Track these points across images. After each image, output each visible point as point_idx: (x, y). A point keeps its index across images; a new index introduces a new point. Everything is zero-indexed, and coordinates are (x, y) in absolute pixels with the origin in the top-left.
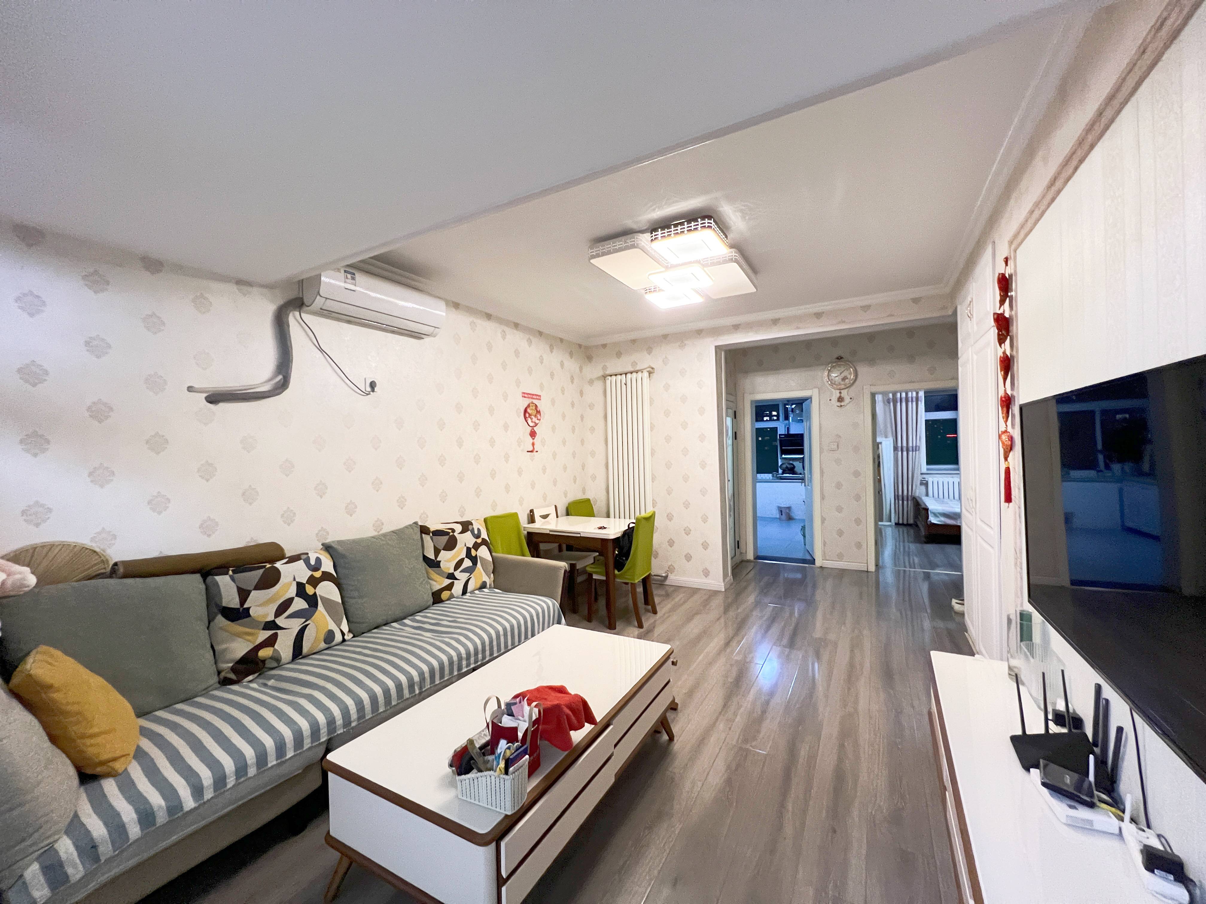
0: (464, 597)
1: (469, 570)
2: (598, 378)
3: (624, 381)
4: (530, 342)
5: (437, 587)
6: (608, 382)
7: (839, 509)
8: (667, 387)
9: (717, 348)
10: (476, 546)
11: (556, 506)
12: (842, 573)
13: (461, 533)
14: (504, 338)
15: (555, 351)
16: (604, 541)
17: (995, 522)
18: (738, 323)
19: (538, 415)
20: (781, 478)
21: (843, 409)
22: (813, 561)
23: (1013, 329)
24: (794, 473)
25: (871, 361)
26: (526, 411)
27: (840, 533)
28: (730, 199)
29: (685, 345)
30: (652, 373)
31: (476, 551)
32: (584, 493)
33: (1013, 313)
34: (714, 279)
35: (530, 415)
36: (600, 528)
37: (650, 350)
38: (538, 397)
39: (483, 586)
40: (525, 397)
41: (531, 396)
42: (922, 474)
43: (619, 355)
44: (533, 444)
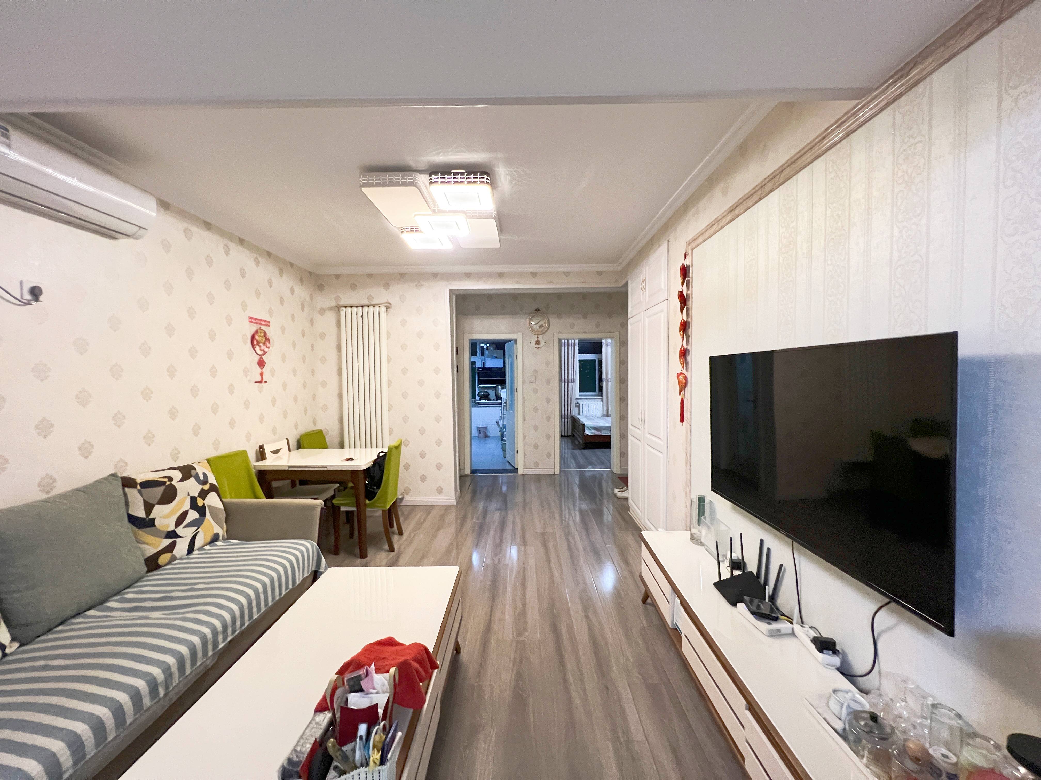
0: (191, 556)
1: (196, 523)
2: (331, 309)
3: (360, 314)
4: (257, 263)
5: (151, 551)
6: (343, 313)
7: (536, 428)
8: (404, 323)
9: (451, 291)
10: (203, 494)
11: (287, 440)
12: (538, 478)
13: (181, 481)
14: (227, 253)
15: (284, 275)
16: (354, 473)
17: (663, 434)
18: (470, 272)
19: (267, 343)
20: (479, 404)
21: (539, 350)
22: (516, 470)
23: (689, 303)
24: (489, 400)
25: (559, 315)
26: (253, 338)
27: (536, 446)
28: (509, 162)
29: (422, 285)
30: (389, 308)
31: (204, 500)
32: (315, 424)
33: (689, 292)
34: (470, 230)
35: (258, 343)
36: (348, 460)
37: (387, 286)
38: (267, 324)
39: (215, 538)
40: (252, 322)
41: (259, 322)
42: (576, 399)
43: (354, 287)
44: (262, 375)
